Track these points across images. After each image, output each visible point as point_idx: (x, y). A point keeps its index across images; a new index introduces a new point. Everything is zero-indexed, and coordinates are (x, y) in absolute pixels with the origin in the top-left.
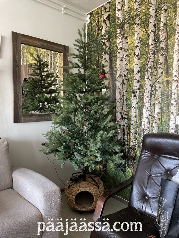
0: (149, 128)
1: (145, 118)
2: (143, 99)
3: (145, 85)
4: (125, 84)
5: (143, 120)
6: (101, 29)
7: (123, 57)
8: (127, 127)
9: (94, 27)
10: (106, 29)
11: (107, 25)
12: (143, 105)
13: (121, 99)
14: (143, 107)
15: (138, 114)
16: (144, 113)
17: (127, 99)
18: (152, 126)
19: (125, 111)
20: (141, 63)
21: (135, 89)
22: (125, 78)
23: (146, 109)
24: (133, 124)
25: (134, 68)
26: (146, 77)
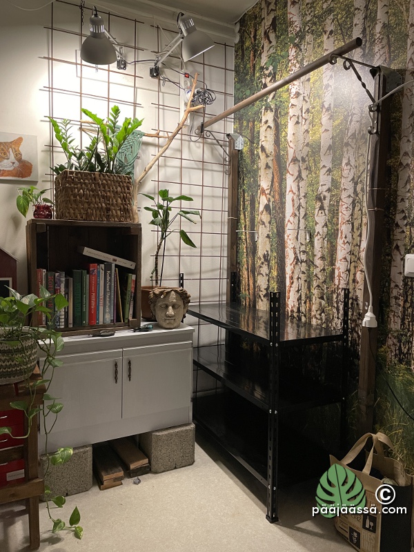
0: (348, 284)
1: (341, 260)
2: (338, 213)
3: (343, 180)
4: (303, 179)
5: (338, 264)
6: (261, 54)
7: (300, 114)
8: (305, 281)
9: (246, 49)
10: (270, 53)
11: (270, 42)
12: (338, 230)
13: (296, 215)
14: (338, 235)
15: (327, 250)
16: (339, 248)
17: (306, 215)
18: (354, 281)
19: (302, 244)
20: (336, 127)
21: (322, 189)
22: (303, 166)
23: (344, 239)
24: (316, 275)
25: (322, 141)
26: (345, 161)
